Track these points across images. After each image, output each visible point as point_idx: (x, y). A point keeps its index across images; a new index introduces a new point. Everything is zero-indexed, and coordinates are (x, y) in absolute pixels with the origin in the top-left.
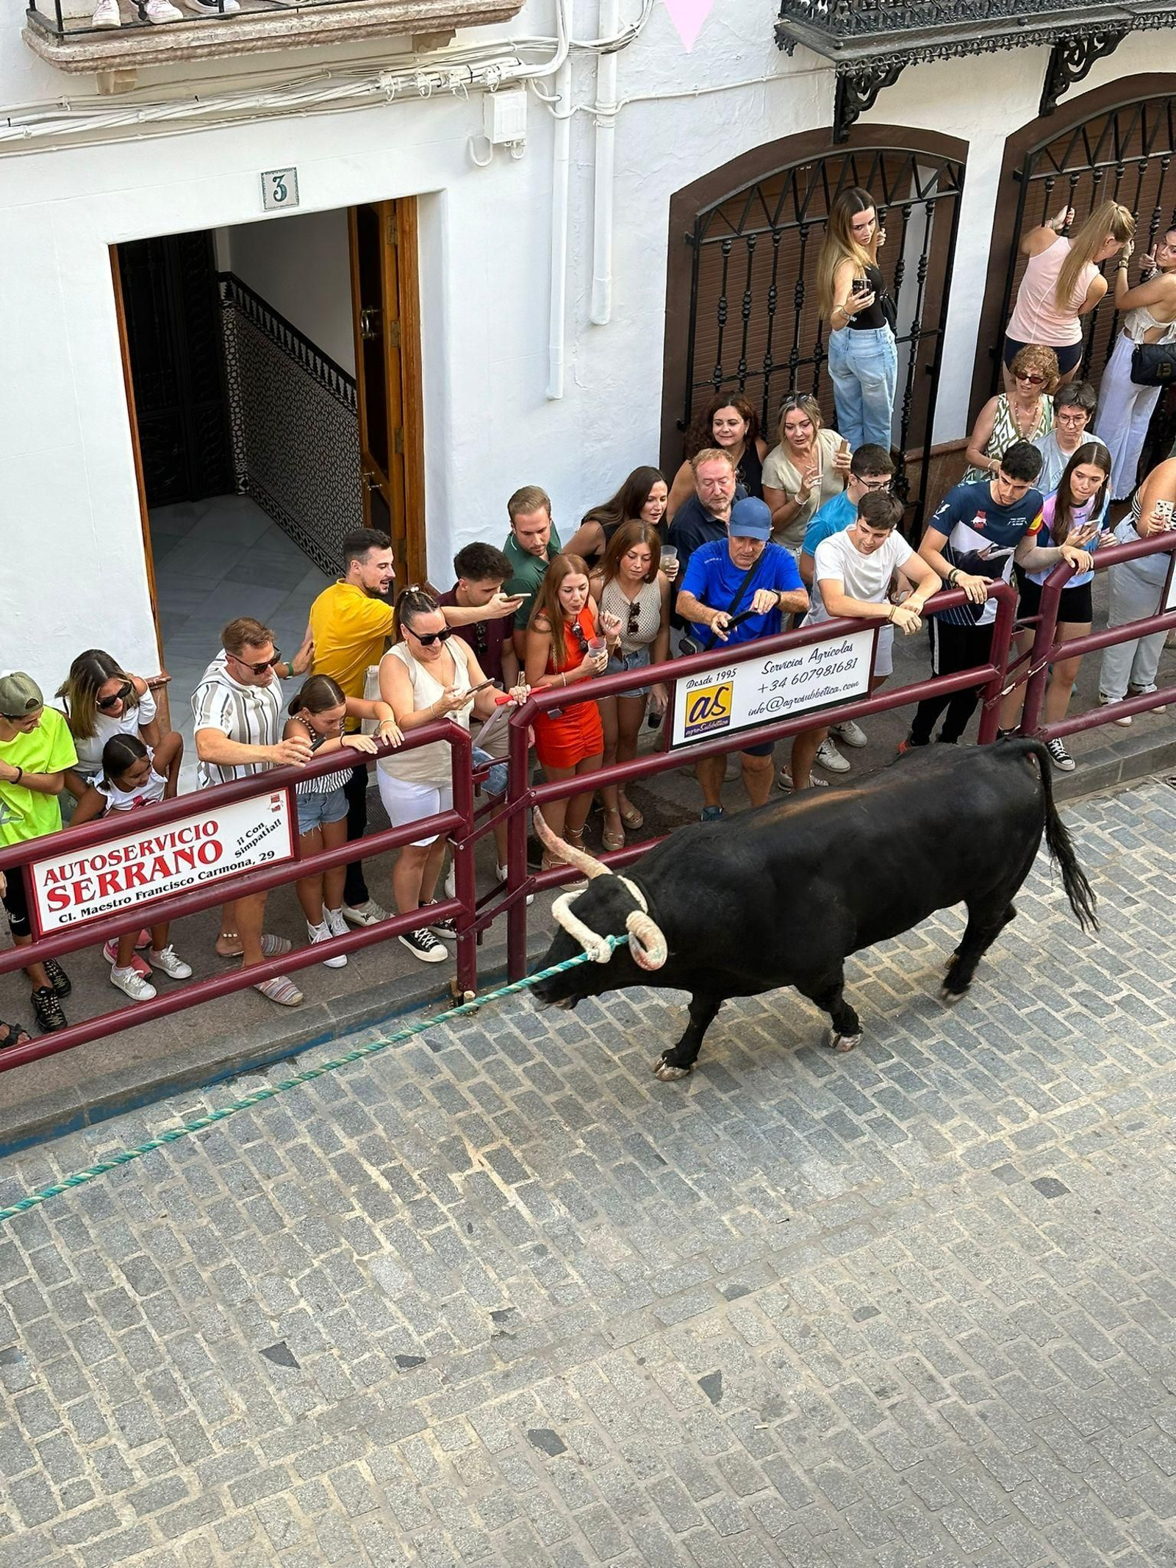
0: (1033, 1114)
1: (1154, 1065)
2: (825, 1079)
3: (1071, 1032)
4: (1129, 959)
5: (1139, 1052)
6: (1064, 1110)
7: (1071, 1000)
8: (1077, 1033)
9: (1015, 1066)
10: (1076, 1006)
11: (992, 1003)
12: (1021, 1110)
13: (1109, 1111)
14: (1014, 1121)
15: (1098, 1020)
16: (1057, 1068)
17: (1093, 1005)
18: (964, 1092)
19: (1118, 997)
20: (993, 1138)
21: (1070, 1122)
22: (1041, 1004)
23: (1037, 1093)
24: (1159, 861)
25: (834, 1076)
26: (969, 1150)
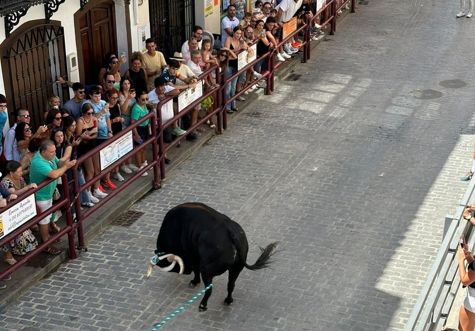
0: (141, 312)
1: (163, 288)
2: (79, 327)
3: (136, 290)
4: (138, 268)
5: (157, 287)
6: (148, 308)
7: (130, 283)
8: (138, 290)
9: (128, 303)
10: (133, 284)
11: (110, 292)
12: (137, 312)
13: (160, 303)
14: (138, 315)
15: (141, 285)
16: (139, 299)
17: (137, 282)
18: (120, 315)
19: (142, 277)
20: (135, 321)
21: (152, 309)
22: (123, 287)
23: (138, 307)
24: (128, 244)
25: (81, 326)
26: (131, 326)
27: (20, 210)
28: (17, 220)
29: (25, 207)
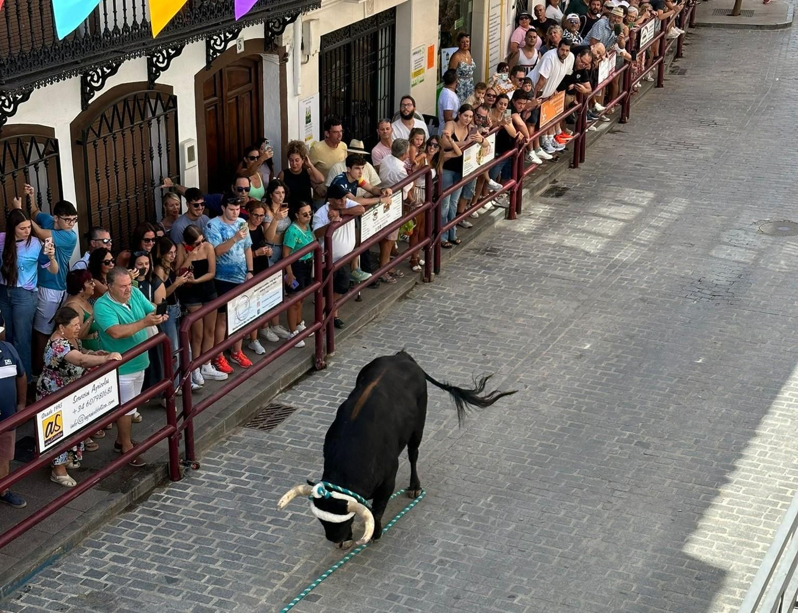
0: (285, 574)
2: (181, 596)
3: (278, 537)
5: (312, 534)
6: (296, 568)
7: (269, 525)
8: (281, 537)
9: (263, 559)
10: (273, 527)
11: (235, 538)
12: (279, 575)
13: (316, 561)
14: (279, 579)
15: (287, 528)
16: (283, 553)
17: (280, 523)
18: (249, 577)
19: (288, 517)
20: (274, 590)
21: (303, 571)
22: (257, 532)
23: (281, 565)
24: (267, 459)
25: (184, 593)
26: (268, 598)
27: (92, 395)
28: (86, 411)
29: (100, 391)
